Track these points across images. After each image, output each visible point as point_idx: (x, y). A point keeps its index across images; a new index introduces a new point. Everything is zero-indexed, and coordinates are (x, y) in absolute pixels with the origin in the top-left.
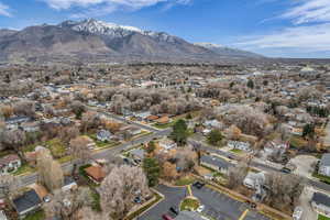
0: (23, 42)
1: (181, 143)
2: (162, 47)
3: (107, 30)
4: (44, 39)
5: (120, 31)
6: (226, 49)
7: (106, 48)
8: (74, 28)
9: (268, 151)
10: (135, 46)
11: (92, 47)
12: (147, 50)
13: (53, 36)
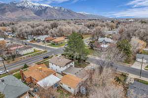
2: (62, 14)
7: (34, 15)
8: (17, 5)
11: (27, 14)
12: (54, 16)
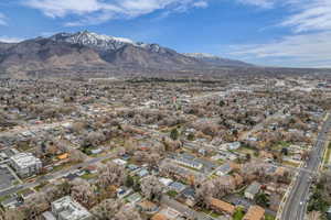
0: (20, 56)
1: (175, 139)
2: (155, 58)
3: (100, 42)
4: (40, 52)
5: (113, 43)
6: (218, 59)
7: (100, 61)
8: (68, 40)
9: (213, 141)
10: (128, 58)
11: (87, 60)
13: (48, 50)
